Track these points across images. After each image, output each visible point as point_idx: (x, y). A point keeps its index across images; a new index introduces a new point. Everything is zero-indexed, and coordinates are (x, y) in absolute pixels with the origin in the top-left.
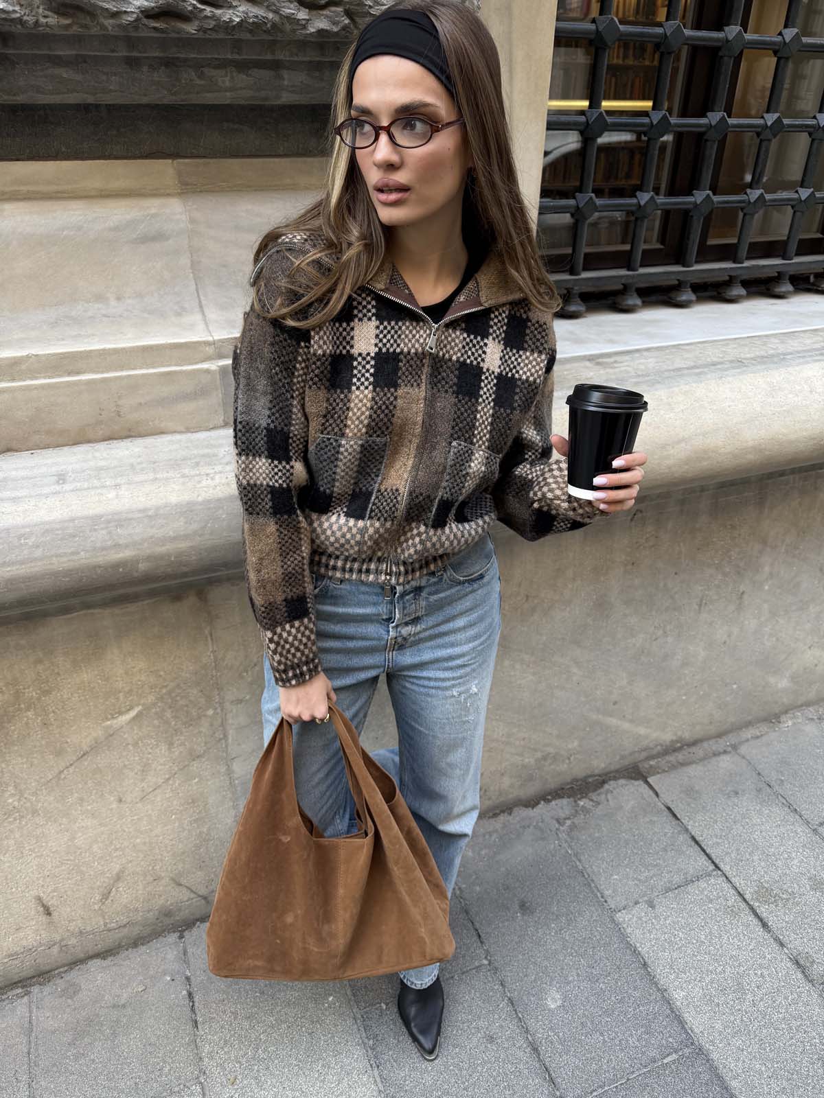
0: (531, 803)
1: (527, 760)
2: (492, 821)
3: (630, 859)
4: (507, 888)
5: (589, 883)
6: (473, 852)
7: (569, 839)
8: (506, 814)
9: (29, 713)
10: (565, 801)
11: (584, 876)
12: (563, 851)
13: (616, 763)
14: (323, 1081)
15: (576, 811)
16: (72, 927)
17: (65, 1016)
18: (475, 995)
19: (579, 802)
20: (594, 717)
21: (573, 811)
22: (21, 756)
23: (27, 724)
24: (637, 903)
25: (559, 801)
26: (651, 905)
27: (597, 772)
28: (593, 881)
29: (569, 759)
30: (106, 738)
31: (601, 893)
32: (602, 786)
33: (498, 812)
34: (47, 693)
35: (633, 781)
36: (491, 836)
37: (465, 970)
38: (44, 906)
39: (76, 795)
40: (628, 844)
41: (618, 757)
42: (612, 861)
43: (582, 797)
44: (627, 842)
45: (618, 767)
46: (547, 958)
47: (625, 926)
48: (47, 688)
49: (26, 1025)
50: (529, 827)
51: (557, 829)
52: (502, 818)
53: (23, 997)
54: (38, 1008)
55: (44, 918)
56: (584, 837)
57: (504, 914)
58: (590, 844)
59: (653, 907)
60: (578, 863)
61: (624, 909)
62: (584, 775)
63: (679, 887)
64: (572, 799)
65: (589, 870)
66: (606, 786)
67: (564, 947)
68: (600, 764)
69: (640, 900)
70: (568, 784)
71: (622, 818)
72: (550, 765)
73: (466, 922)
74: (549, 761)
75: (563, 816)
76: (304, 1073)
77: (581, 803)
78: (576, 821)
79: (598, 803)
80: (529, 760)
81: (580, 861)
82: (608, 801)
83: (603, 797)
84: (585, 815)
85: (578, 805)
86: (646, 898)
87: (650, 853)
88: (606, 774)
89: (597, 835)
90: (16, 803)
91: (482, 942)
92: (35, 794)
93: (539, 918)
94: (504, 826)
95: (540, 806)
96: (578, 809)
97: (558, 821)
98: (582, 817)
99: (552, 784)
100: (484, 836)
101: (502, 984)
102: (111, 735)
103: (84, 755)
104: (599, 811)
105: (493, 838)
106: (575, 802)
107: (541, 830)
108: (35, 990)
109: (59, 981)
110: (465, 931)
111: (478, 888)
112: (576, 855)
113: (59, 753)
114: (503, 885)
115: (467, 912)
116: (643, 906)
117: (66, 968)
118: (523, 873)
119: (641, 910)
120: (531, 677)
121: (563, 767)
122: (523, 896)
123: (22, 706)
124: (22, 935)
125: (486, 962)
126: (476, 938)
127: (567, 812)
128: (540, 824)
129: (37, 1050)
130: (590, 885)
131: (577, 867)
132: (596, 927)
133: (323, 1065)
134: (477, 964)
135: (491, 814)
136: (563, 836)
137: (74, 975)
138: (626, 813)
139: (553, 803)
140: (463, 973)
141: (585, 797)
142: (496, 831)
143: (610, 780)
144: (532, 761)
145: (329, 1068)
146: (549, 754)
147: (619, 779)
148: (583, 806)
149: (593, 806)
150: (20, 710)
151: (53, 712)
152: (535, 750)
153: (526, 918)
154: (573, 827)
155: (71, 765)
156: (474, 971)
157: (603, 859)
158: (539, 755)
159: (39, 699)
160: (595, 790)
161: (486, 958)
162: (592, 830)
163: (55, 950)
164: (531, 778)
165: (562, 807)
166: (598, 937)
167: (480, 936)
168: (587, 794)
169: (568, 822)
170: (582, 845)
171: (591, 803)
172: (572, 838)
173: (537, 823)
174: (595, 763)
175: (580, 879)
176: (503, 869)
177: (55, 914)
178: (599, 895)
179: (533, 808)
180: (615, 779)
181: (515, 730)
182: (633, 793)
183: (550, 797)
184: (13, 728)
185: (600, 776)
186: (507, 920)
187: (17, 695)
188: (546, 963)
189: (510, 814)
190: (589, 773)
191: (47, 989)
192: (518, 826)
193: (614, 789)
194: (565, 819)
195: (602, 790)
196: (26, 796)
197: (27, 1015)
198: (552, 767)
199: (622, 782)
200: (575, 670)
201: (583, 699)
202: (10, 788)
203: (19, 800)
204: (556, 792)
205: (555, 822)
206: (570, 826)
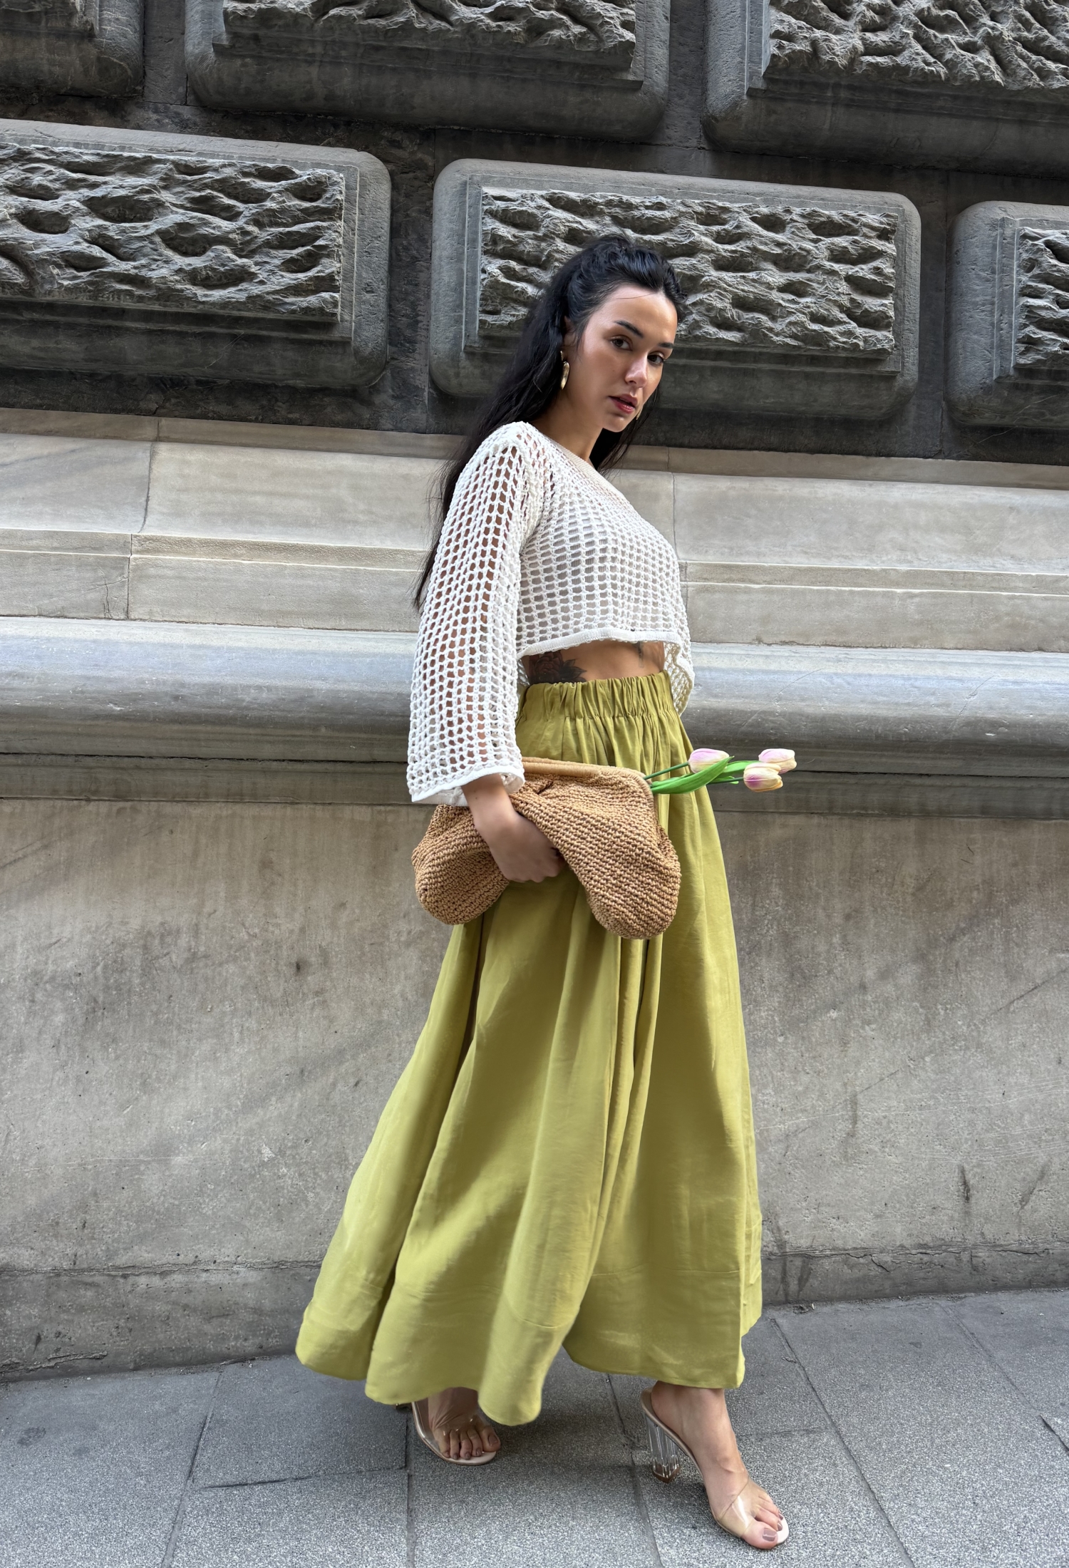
9: (996, 921)
22: (980, 969)
30: (1058, 973)
34: (1014, 902)
38: (965, 1183)
39: (1020, 1038)
48: (1015, 896)
92: (983, 1022)
102: (1064, 971)
103: (1036, 988)
113: (1013, 978)
150: (988, 914)
151: (1017, 927)
155: (1022, 996)
159: (1007, 907)
187: (990, 896)
203: (969, 1026)
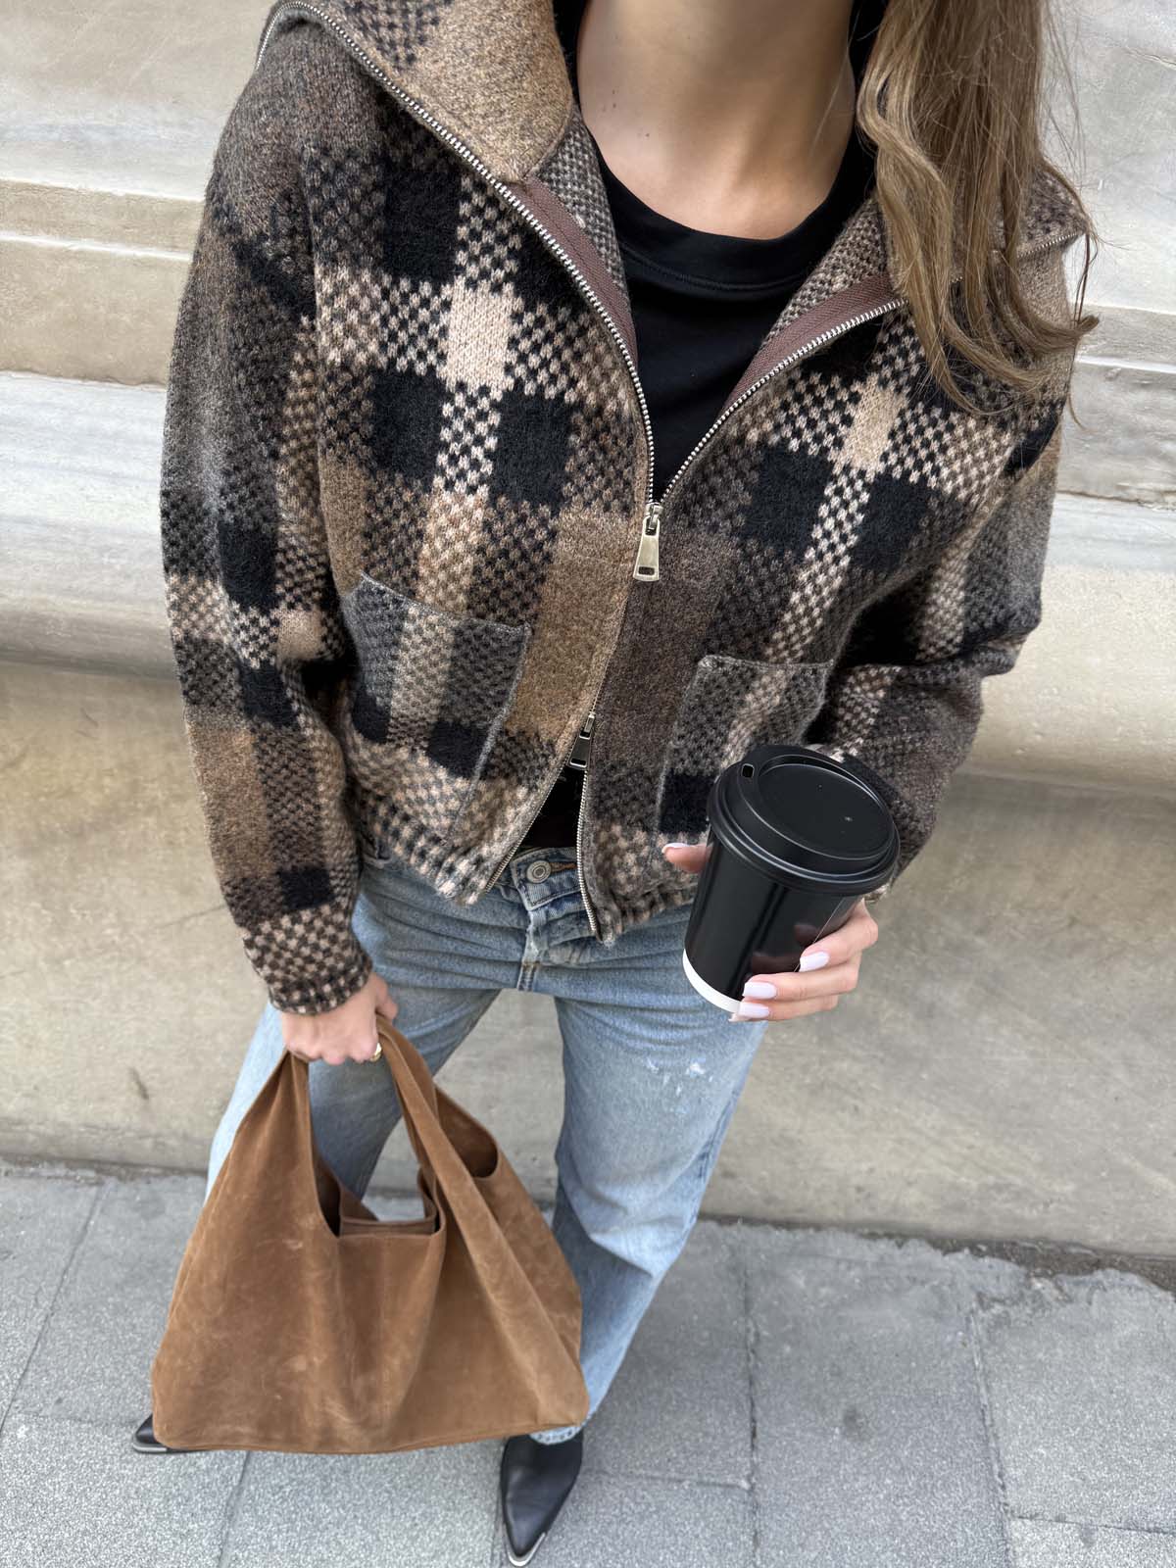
0: (946, 1244)
1: (963, 1180)
2: (864, 1244)
3: (1083, 1430)
4: (838, 1374)
5: (987, 1438)
6: (807, 1283)
7: (985, 1341)
8: (893, 1242)
10: (1009, 1267)
11: (984, 1420)
12: (965, 1356)
13: (1136, 1243)
14: (414, 1539)
15: (1022, 1295)
16: (175, 1124)
17: (129, 1241)
18: (703, 1531)
19: (1034, 1280)
20: (1126, 1161)
21: (1015, 1293)
23: (144, 834)
24: (1060, 1519)
25: (996, 1262)
26: (1087, 1537)
27: (1092, 1242)
28: (996, 1436)
29: (1046, 1205)
31: (1001, 1468)
32: (1091, 1272)
33: (880, 1232)
35: (1154, 1288)
36: (849, 1268)
37: (705, 1479)
40: (1093, 1402)
41: (1144, 1238)
42: (1049, 1418)
43: (1044, 1275)
44: (1092, 1397)
45: (1135, 1250)
46: (851, 1534)
47: (1019, 1550)
49: (79, 1229)
50: (923, 1283)
51: (972, 1312)
52: (884, 1246)
53: (91, 1185)
54: (102, 1211)
55: (137, 1099)
56: (1014, 1349)
57: (813, 1417)
58: (1021, 1367)
59: (1088, 1542)
60: (983, 1390)
61: (1031, 1518)
62: (1065, 1237)
63: (1157, 1530)
64: (1023, 1270)
65: (998, 1414)
66: (1099, 1275)
67: (891, 1531)
68: (1103, 1234)
69: (1070, 1518)
70: (1028, 1240)
71: (1102, 1348)
72: (1006, 1201)
73: (743, 1398)
74: (1005, 1195)
75: (994, 1292)
76: (392, 1510)
77: (1038, 1285)
78: (1013, 1312)
79: (1070, 1300)
80: (970, 1180)
81: (988, 1388)
82: (1090, 1303)
83: (1083, 1292)
84: (1034, 1310)
85: (1029, 1287)
86: (1081, 1519)
87: (1130, 1441)
88: (1109, 1253)
89: (1040, 1355)
90: (116, 938)
91: (753, 1446)
93: (870, 1455)
94: (881, 1263)
95: (960, 1256)
96: (1028, 1293)
97: (980, 1297)
98: (1028, 1311)
99: (997, 1229)
100: (838, 1262)
101: (755, 1540)
104: (1065, 1313)
105: (852, 1273)
106: (1028, 1277)
107: (942, 1299)
108: (111, 1183)
109: (143, 1186)
110: (734, 1413)
111: (788, 1349)
112: (986, 1374)
114: (834, 1365)
115: (751, 1383)
116: (1070, 1531)
117: (158, 1171)
118: (877, 1358)
119: (1063, 1536)
120: (1024, 1058)
121: (1031, 1214)
122: (858, 1400)
123: (140, 805)
124: (105, 1107)
125: (745, 1485)
126: (746, 1434)
127: (1004, 1290)
128: (945, 1288)
129: (76, 1273)
130: (987, 1442)
131: (978, 1396)
132: (964, 1523)
133: (423, 1514)
134: (729, 1481)
135: (866, 1231)
136: (978, 1328)
137: (164, 1185)
138: (1116, 1342)
139: (987, 1260)
140: (700, 1483)
141: (1050, 1277)
142: (862, 1264)
143: (1111, 1266)
144: (974, 1184)
145: (431, 1522)
146: (1008, 1186)
147: (1129, 1270)
148: (1038, 1292)
149: (1057, 1300)
152: (987, 1171)
153: (847, 1443)
154: (1001, 1322)
156: (719, 1490)
157: (1032, 1406)
158: (991, 1179)
160: (1074, 1273)
161: (748, 1479)
162: (1034, 1343)
163: (148, 1143)
164: (960, 1208)
165: (999, 1275)
166: (960, 1545)
167: (754, 1435)
168: (1054, 1274)
169: (997, 1309)
170: (1004, 1361)
171: (1056, 1292)
172: (992, 1340)
173: (942, 1283)
174: (1095, 1229)
175: (975, 1421)
176: (845, 1337)
177: (153, 1100)
178: (996, 1468)
179: (944, 1254)
180: (1123, 1268)
181: (959, 1128)
182: (1146, 1309)
183: (984, 1248)
184: (123, 832)
185: (1094, 1250)
186: (814, 1430)
188: (846, 1542)
189: (900, 1246)
190: (1075, 1239)
191: (125, 1190)
192: (904, 1273)
193: (1113, 1286)
194: (995, 1300)
195: (1087, 1278)
196: (132, 932)
197: (86, 1214)
198: (1008, 1206)
199: (1134, 1280)
200: (1120, 1074)
201: (1116, 1126)
202: (111, 915)
204: (1000, 1243)
205: (973, 1296)
206: (999, 1316)
